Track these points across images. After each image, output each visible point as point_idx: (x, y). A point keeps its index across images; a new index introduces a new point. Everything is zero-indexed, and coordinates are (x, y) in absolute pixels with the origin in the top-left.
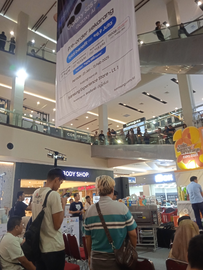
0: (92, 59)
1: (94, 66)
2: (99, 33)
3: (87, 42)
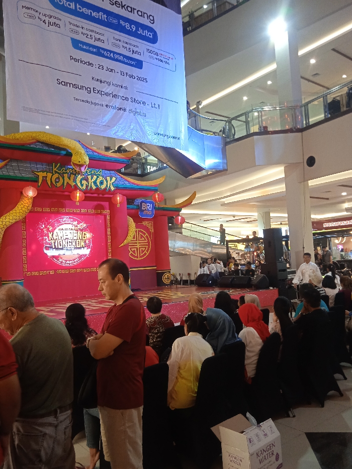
0: (116, 56)
1: (122, 73)
2: (131, 28)
3: (105, 16)
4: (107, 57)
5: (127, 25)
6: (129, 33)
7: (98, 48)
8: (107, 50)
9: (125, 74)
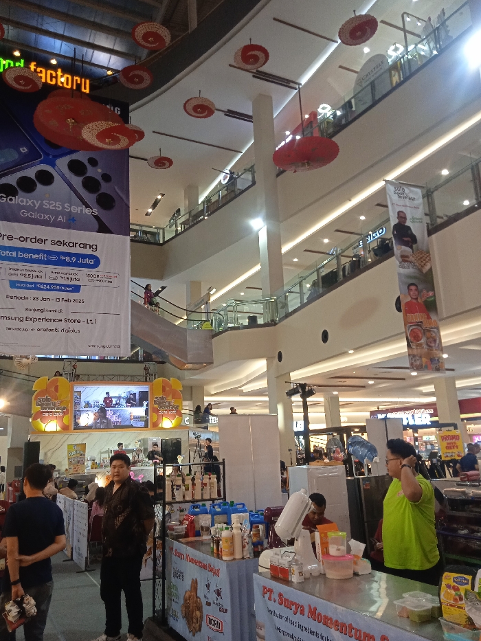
0: (53, 287)
1: (57, 300)
2: (71, 260)
3: (45, 256)
4: (43, 290)
5: (67, 259)
6: (69, 264)
7: (35, 283)
8: (44, 284)
9: (61, 300)
